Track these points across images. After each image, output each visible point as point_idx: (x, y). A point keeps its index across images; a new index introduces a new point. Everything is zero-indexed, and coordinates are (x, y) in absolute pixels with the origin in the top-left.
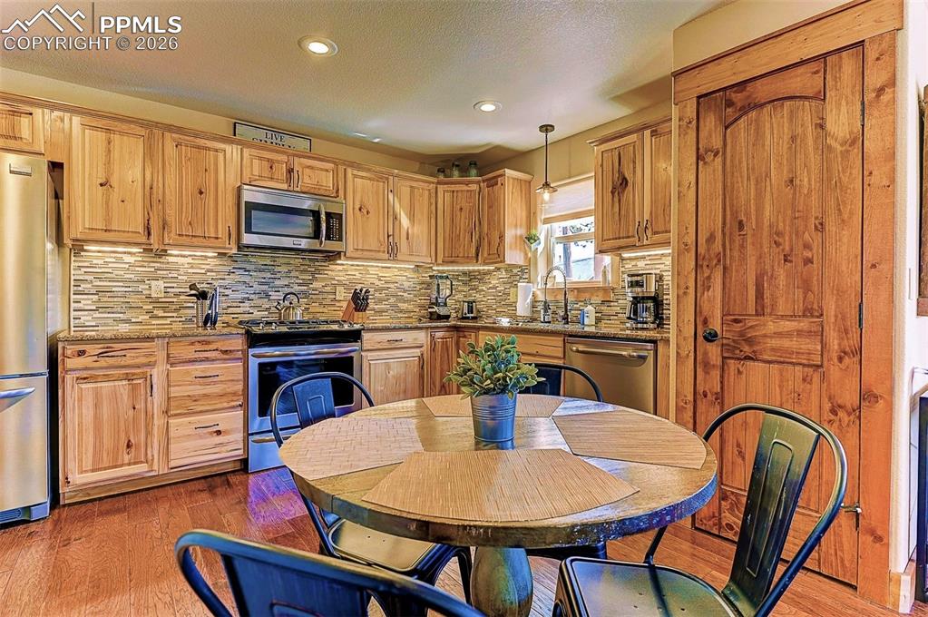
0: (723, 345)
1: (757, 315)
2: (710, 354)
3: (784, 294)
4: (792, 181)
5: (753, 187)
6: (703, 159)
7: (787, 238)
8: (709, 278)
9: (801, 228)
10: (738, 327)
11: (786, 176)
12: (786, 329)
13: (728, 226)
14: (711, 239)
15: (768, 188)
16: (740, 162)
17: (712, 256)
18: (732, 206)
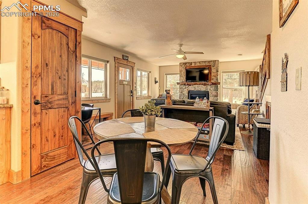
0: (41, 105)
1: (52, 94)
2: (37, 110)
3: (59, 89)
4: (61, 56)
5: (51, 54)
6: (34, 36)
7: (60, 72)
8: (36, 81)
9: (63, 70)
10: (47, 99)
11: (59, 54)
12: (60, 98)
13: (42, 64)
14: (37, 67)
15: (55, 56)
16: (47, 44)
17: (37, 73)
18: (44, 58)
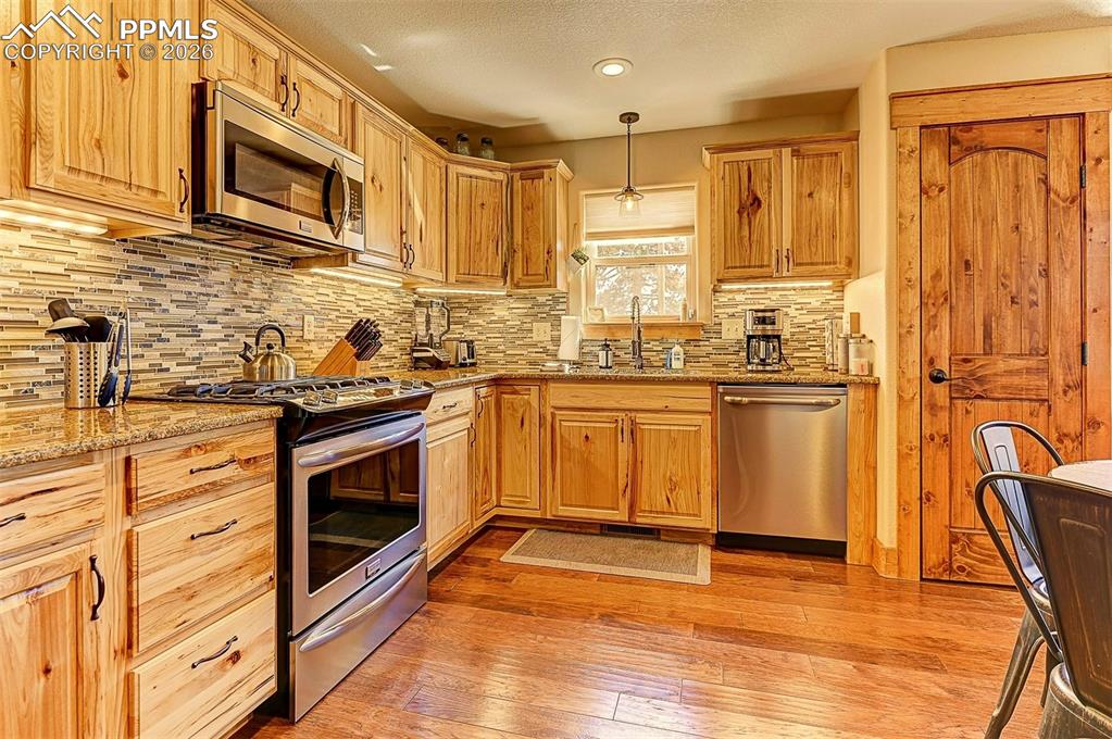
0: (950, 386)
1: (985, 354)
2: (937, 396)
3: (1010, 334)
4: (1017, 228)
5: (979, 228)
6: (927, 193)
7: (1014, 281)
8: (935, 316)
9: (1026, 273)
10: (968, 367)
11: (1012, 222)
12: (1016, 367)
13: (953, 265)
14: (937, 276)
15: (995, 231)
16: (965, 202)
17: (939, 294)
18: (957, 245)
